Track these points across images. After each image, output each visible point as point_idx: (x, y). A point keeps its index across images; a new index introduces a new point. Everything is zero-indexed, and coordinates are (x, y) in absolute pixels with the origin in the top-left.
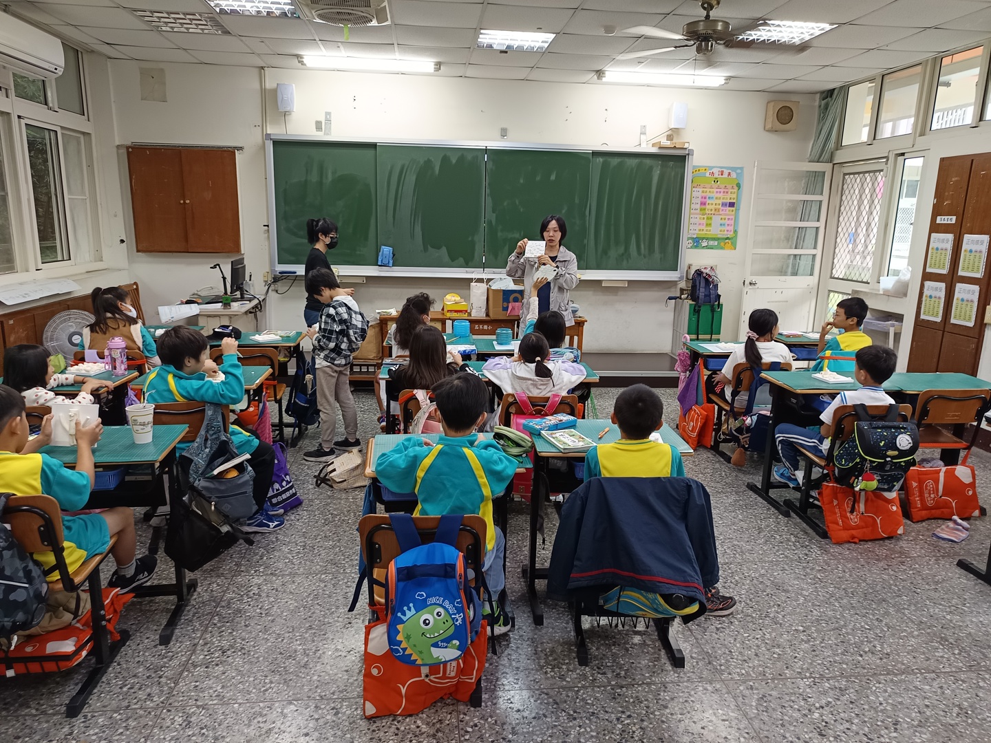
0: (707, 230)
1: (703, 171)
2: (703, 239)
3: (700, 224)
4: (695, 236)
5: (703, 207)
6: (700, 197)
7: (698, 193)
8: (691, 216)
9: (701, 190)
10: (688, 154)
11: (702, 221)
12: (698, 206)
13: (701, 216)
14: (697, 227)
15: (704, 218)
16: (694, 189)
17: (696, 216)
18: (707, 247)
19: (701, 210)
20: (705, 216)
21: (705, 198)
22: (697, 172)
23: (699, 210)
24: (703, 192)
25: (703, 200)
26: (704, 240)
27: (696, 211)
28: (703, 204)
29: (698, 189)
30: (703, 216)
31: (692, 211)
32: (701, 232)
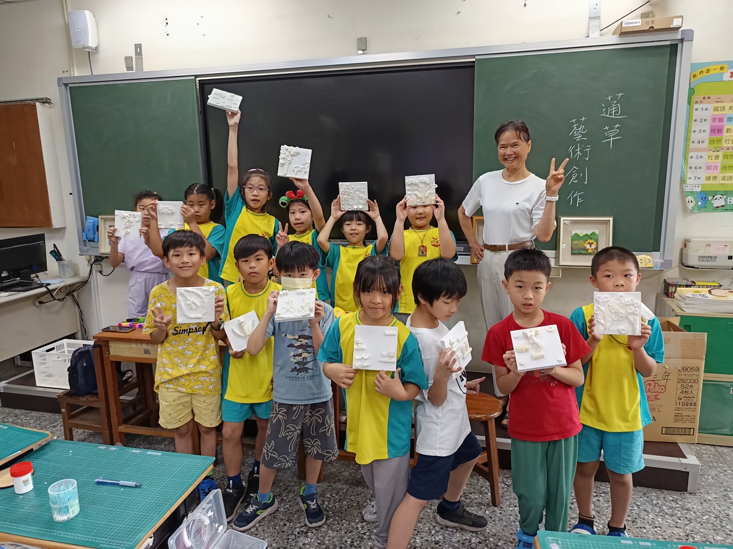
0: (724, 178)
1: (718, 71)
2: (714, 194)
3: (709, 168)
4: (699, 190)
5: (716, 137)
6: (709, 119)
7: (705, 112)
8: (691, 154)
9: (711, 106)
10: (682, 40)
11: (713, 162)
12: (706, 136)
13: (711, 153)
14: (703, 174)
15: (717, 157)
16: (696, 106)
17: (700, 154)
18: (723, 208)
19: (712, 142)
20: (721, 154)
21: (721, 120)
22: (705, 74)
23: (707, 142)
24: (716, 109)
25: (717, 124)
26: (718, 196)
27: (701, 146)
28: (716, 131)
29: (704, 106)
30: (716, 153)
31: (692, 146)
32: (711, 182)
